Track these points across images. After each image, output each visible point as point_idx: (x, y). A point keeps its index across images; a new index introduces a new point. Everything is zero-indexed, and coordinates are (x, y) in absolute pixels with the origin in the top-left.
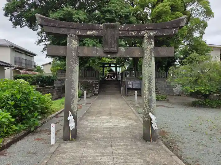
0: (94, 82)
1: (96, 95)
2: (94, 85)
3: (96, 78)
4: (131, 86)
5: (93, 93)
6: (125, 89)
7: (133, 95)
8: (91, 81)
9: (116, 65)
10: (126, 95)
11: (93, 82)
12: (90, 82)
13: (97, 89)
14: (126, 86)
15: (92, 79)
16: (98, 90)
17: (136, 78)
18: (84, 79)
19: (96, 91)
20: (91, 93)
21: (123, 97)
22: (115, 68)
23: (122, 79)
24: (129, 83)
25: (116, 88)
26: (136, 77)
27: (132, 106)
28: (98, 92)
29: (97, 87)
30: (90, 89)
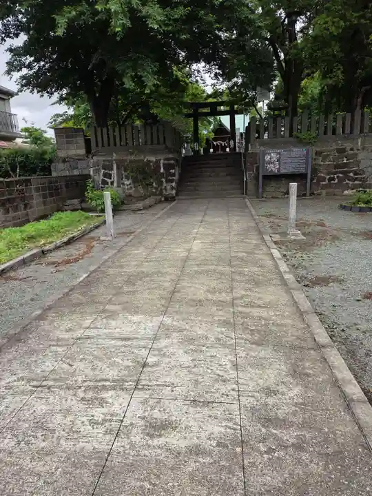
0: (162, 161)
1: (169, 199)
2: (162, 170)
3: (167, 148)
4: (273, 168)
5: (161, 194)
6: (257, 178)
7: (280, 195)
8: (153, 159)
9: (232, 108)
10: (259, 195)
11: (157, 162)
12: (149, 161)
13: (172, 181)
14: (258, 168)
15: (154, 152)
16: (174, 184)
17: (291, 139)
18: (132, 154)
19: (169, 188)
20: (154, 194)
21: (248, 203)
22: (229, 117)
23: (247, 149)
24: (267, 158)
25: (229, 178)
26: (291, 135)
27: (277, 238)
28: (174, 192)
29: (174, 175)
30: (151, 184)
